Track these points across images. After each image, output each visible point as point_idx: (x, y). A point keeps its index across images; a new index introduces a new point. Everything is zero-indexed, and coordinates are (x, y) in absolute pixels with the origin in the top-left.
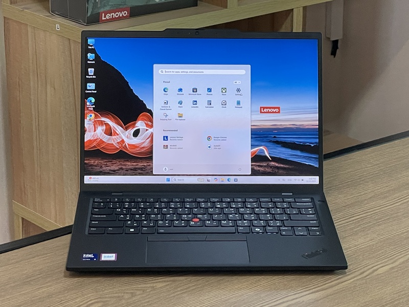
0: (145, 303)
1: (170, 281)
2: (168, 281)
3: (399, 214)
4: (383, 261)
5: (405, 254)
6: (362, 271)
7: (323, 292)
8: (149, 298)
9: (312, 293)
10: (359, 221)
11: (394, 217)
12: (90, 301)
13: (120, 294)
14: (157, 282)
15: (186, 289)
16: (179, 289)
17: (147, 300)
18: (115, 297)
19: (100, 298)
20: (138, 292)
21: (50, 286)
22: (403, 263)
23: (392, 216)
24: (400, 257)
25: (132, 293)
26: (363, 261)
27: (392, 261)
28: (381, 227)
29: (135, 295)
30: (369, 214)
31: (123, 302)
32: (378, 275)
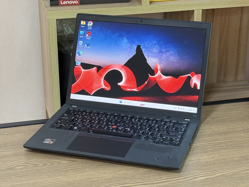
0: (45, 171)
1: (72, 160)
2: (71, 161)
3: (246, 144)
4: (207, 173)
5: (224, 171)
6: (188, 176)
7: (150, 185)
8: (51, 168)
9: (143, 184)
10: (216, 144)
11: (240, 146)
12: (20, 164)
13: (38, 163)
14: (64, 160)
15: (76, 167)
16: (72, 167)
17: (49, 170)
18: (34, 164)
19: (26, 163)
20: (49, 164)
21: (9, 151)
22: (218, 176)
23: (240, 145)
24: (219, 172)
25: (45, 164)
26: (194, 170)
27: (212, 174)
28: (226, 151)
29: (46, 166)
30: (228, 141)
31: (36, 168)
32: (194, 181)
